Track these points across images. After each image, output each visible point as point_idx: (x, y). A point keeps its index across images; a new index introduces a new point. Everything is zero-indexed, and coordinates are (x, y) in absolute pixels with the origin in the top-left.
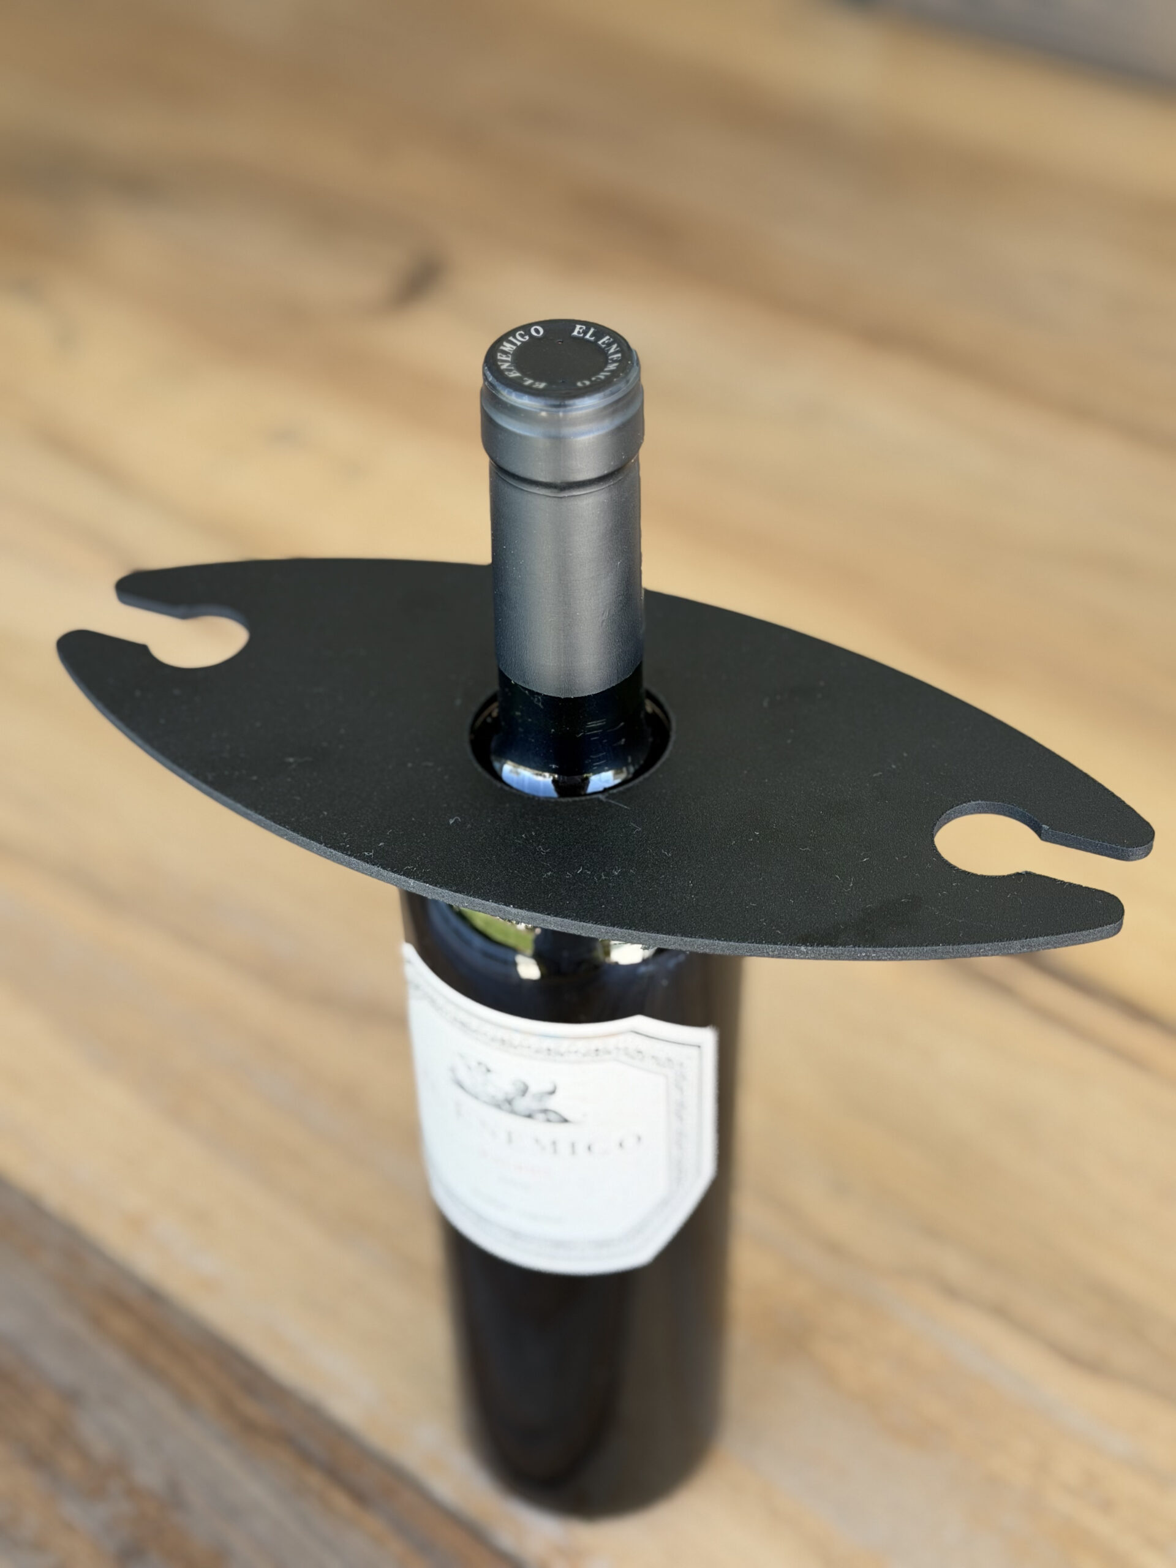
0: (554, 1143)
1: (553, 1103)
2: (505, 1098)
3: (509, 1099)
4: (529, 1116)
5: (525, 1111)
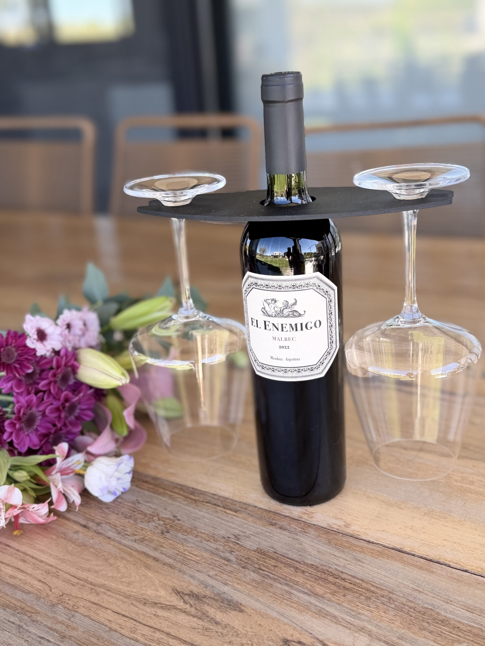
0: (296, 325)
1: (295, 308)
2: (280, 311)
3: (282, 311)
4: (288, 316)
5: (287, 314)
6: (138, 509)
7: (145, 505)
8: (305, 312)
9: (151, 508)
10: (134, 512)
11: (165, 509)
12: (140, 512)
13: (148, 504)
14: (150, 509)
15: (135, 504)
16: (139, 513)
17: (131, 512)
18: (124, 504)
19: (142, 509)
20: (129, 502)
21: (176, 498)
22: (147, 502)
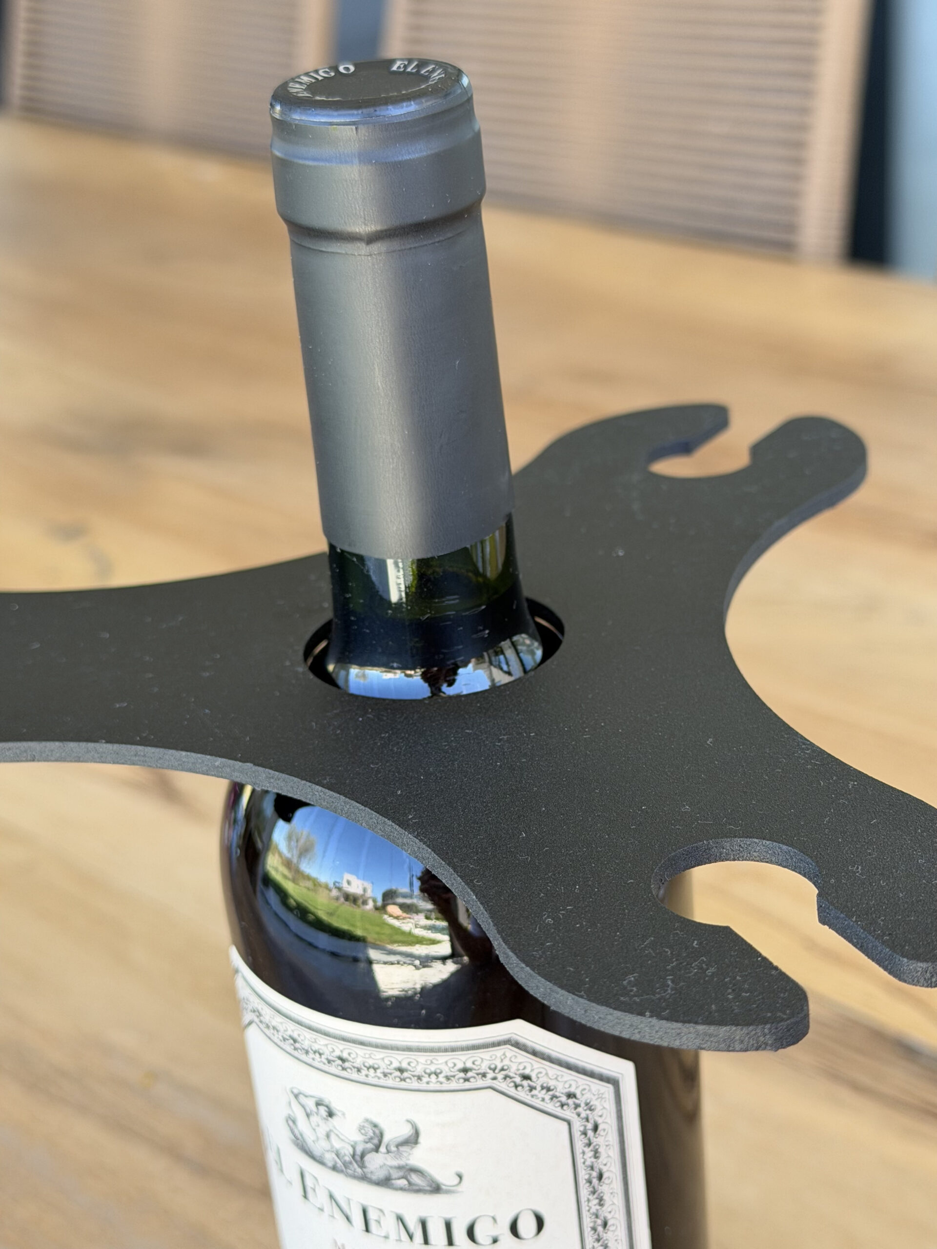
0: (424, 1224)
1: (416, 1157)
2: (353, 1156)
3: (360, 1158)
4: (385, 1182)
5: (380, 1174)
8: (460, 1177)
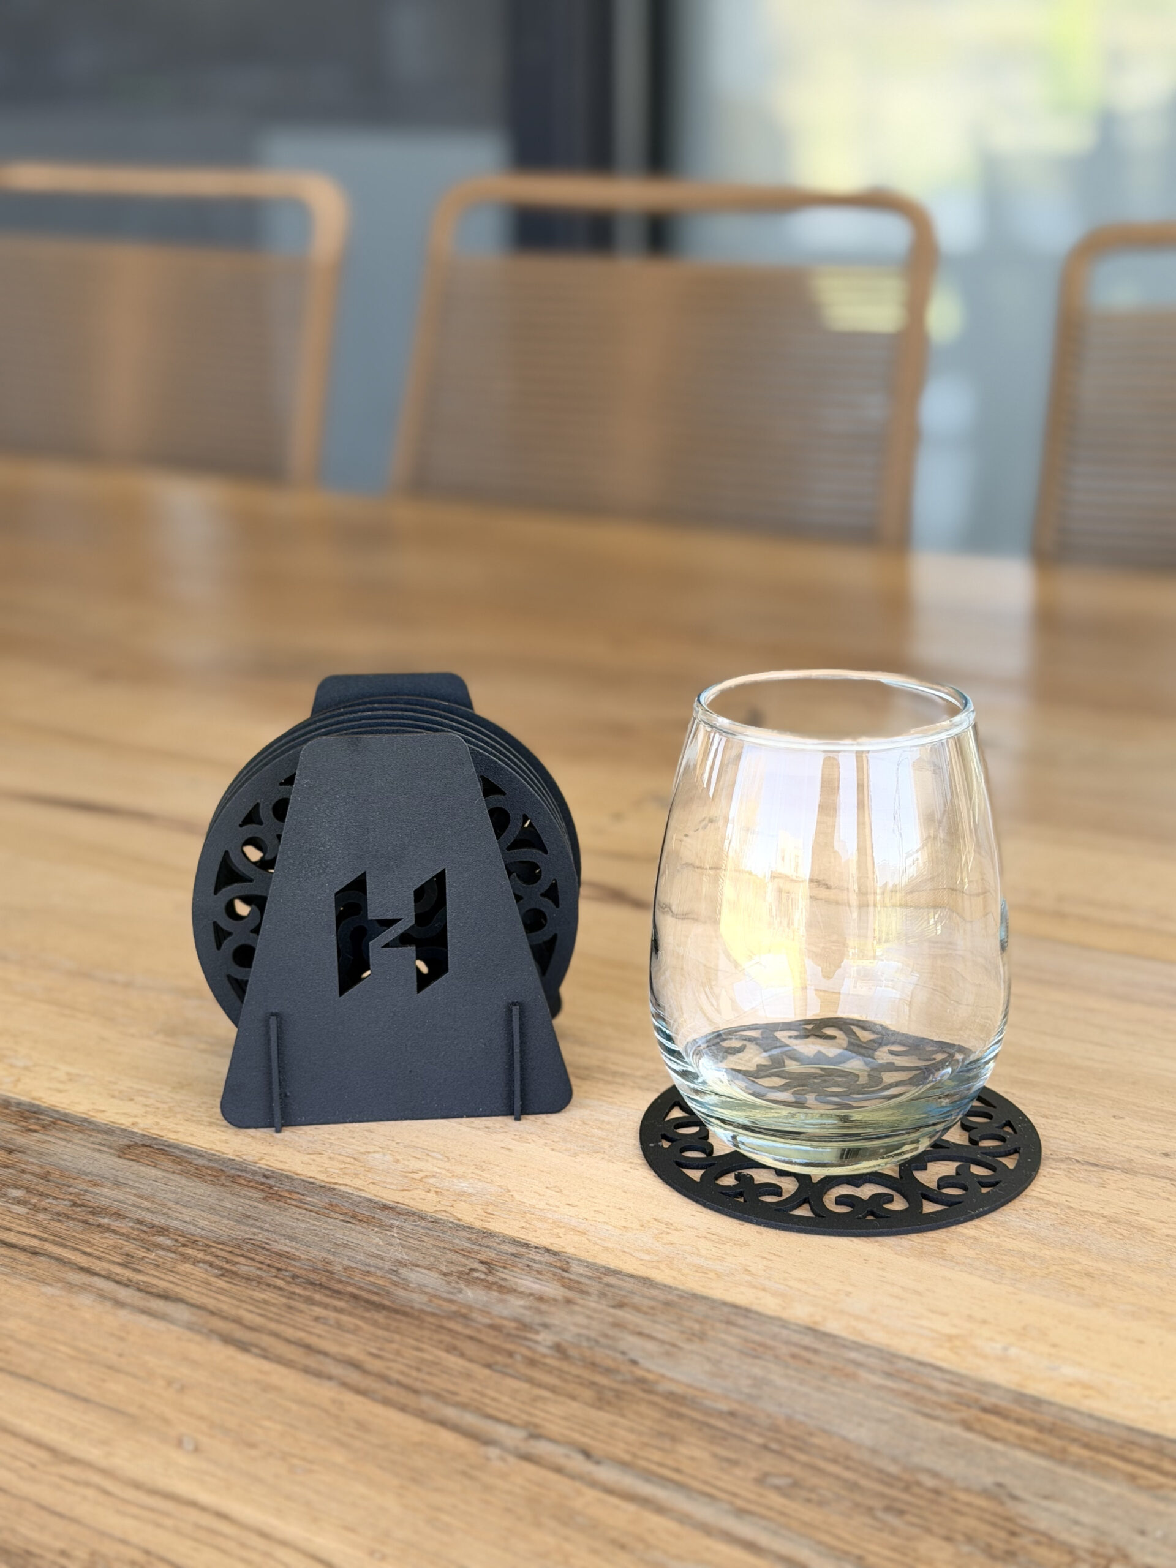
6: (1024, 1522)
7: (1047, 1510)
9: (1077, 1522)
10: (1013, 1534)
11: (1142, 1533)
12: (1043, 1539)
13: (1059, 1507)
14: (1076, 1529)
15: (1002, 1503)
16: (1038, 1543)
17: (1002, 1534)
18: (955, 1500)
19: (1042, 1525)
20: (967, 1490)
21: (1161, 1486)
22: (1046, 1497)
